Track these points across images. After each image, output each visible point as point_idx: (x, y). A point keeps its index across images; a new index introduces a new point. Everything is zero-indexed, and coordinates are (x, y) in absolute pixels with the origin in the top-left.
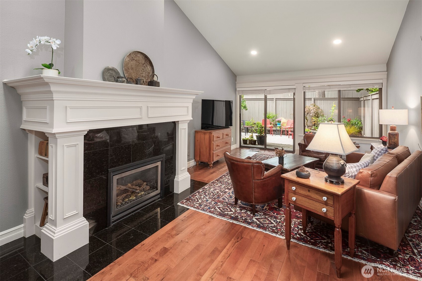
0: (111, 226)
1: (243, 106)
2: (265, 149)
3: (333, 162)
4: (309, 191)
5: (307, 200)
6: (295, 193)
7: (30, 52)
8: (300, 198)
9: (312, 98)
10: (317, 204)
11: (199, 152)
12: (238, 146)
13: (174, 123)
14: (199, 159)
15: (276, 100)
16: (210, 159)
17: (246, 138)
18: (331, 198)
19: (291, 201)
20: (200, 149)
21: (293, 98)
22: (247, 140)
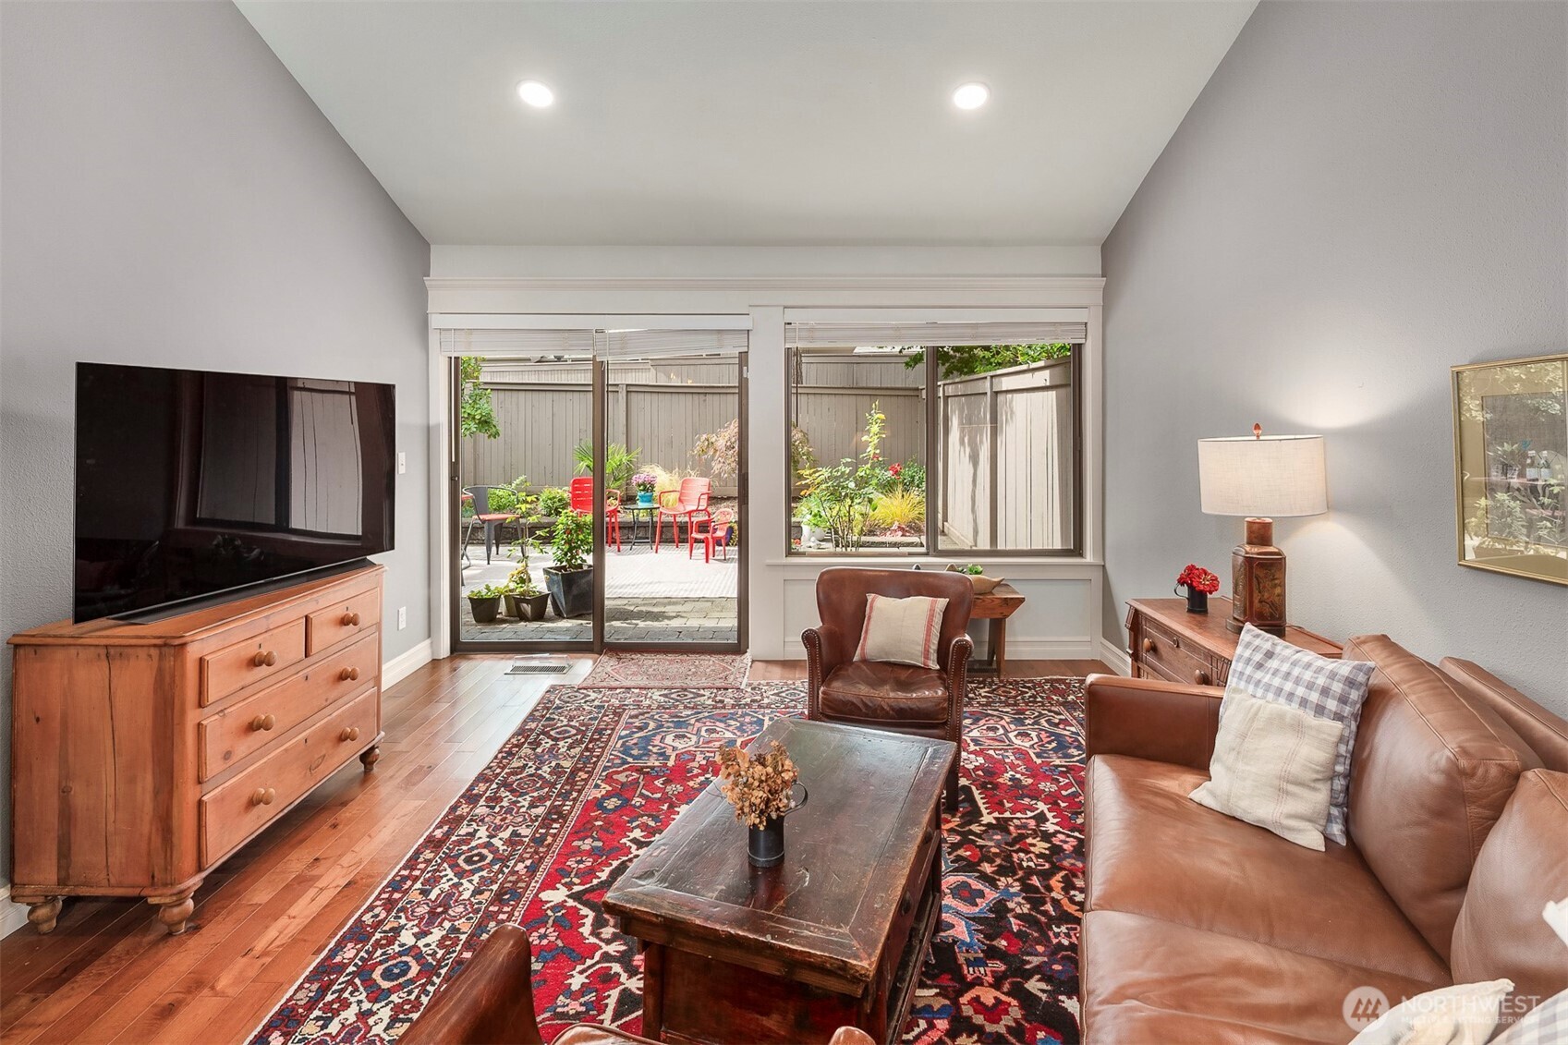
1: (478, 417)
2: (597, 648)
12: (444, 649)
14: (52, 880)
15: (628, 392)
16: (171, 867)
17: (492, 588)
20: (65, 790)
21: (737, 385)
22: (493, 602)
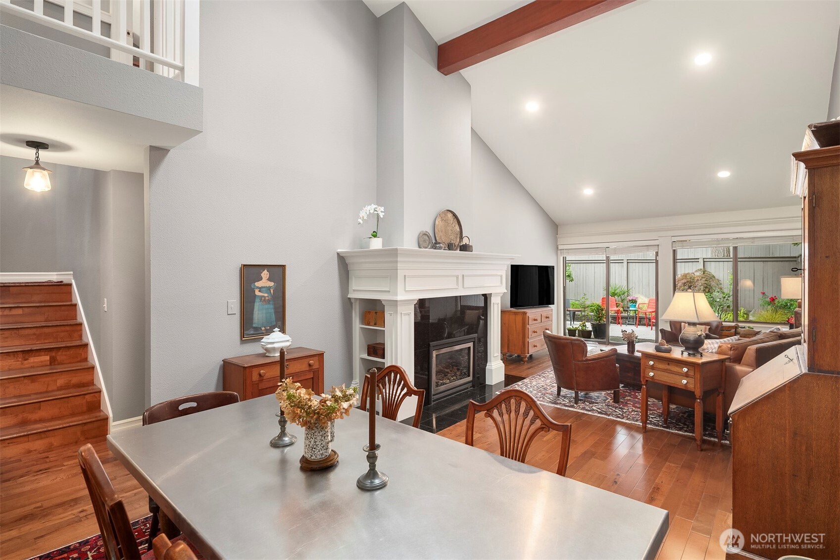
0: (432, 405)
1: (568, 275)
3: (690, 332)
4: (668, 364)
5: (666, 374)
6: (653, 368)
7: (361, 222)
8: (659, 373)
9: (699, 259)
10: (678, 377)
11: (507, 340)
13: (485, 296)
14: (507, 350)
15: (628, 263)
16: (524, 351)
17: (574, 327)
18: (692, 368)
19: (648, 378)
20: (508, 336)
22: (575, 331)
